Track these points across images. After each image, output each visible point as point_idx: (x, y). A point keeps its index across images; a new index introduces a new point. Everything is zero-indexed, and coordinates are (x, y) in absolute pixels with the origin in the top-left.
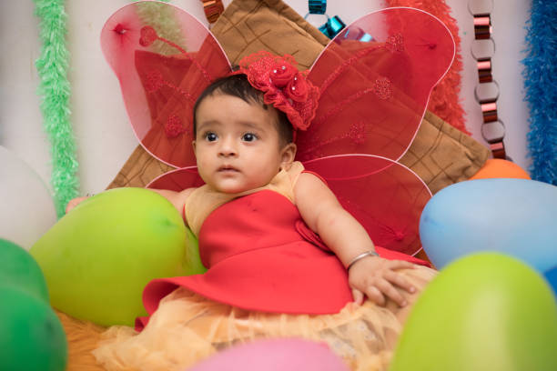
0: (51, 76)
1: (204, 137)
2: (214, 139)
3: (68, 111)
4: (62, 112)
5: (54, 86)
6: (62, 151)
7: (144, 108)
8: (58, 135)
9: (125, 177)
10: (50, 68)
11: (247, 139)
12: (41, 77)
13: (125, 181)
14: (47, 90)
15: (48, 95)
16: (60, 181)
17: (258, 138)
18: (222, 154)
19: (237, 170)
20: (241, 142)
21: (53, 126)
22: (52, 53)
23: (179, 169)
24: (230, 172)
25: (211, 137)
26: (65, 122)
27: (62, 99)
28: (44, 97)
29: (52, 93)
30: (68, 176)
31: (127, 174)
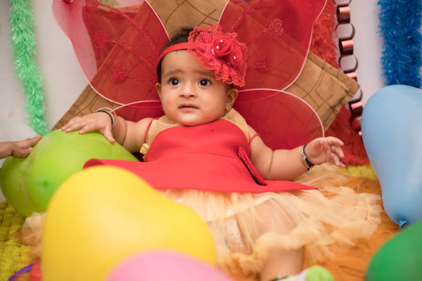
1: (169, 82)
2: (177, 83)
11: (202, 84)
17: (211, 83)
18: (183, 96)
19: (197, 108)
20: (198, 86)
24: (190, 109)
25: (174, 81)
31: (79, 106)
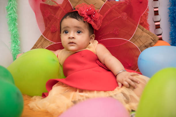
0: (11, 12)
1: (64, 32)
2: (67, 33)
3: (17, 24)
4: (15, 24)
5: (12, 15)
6: (15, 37)
7: (43, 23)
8: (13, 32)
9: (37, 46)
10: (11, 9)
11: (78, 33)
12: (8, 12)
14: (10, 17)
15: (10, 18)
16: (14, 48)
17: (82, 32)
18: (70, 38)
19: (75, 43)
20: (76, 34)
21: (12, 29)
22: (12, 4)
23: (55, 43)
26: (16, 28)
27: (15, 20)
28: (9, 19)
29: (12, 17)
30: (17, 46)
31: (37, 45)
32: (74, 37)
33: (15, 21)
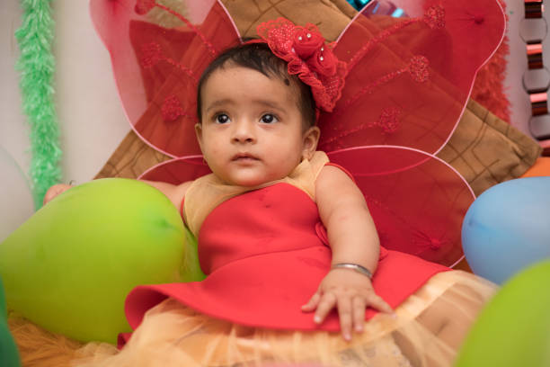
0: (33, 48)
1: (213, 119)
2: (226, 121)
3: (51, 90)
4: (43, 91)
5: (35, 60)
6: (43, 135)
7: (140, 90)
8: (39, 117)
9: (114, 167)
10: (32, 38)
11: (266, 121)
12: (22, 49)
13: (114, 172)
14: (27, 65)
15: (29, 70)
16: (40, 171)
17: (279, 120)
18: (237, 140)
19: (256, 159)
20: (259, 125)
21: (33, 107)
22: (35, 21)
23: (177, 158)
24: (248, 162)
26: (48, 103)
27: (45, 75)
28: (24, 73)
29: (33, 67)
30: (50, 166)
31: (116, 164)
32: (251, 136)
33: (45, 80)
